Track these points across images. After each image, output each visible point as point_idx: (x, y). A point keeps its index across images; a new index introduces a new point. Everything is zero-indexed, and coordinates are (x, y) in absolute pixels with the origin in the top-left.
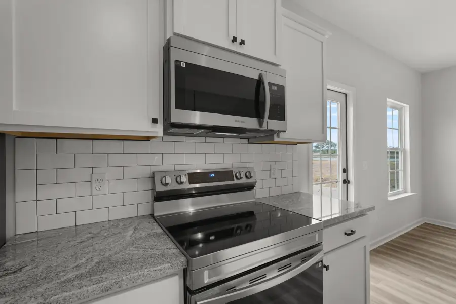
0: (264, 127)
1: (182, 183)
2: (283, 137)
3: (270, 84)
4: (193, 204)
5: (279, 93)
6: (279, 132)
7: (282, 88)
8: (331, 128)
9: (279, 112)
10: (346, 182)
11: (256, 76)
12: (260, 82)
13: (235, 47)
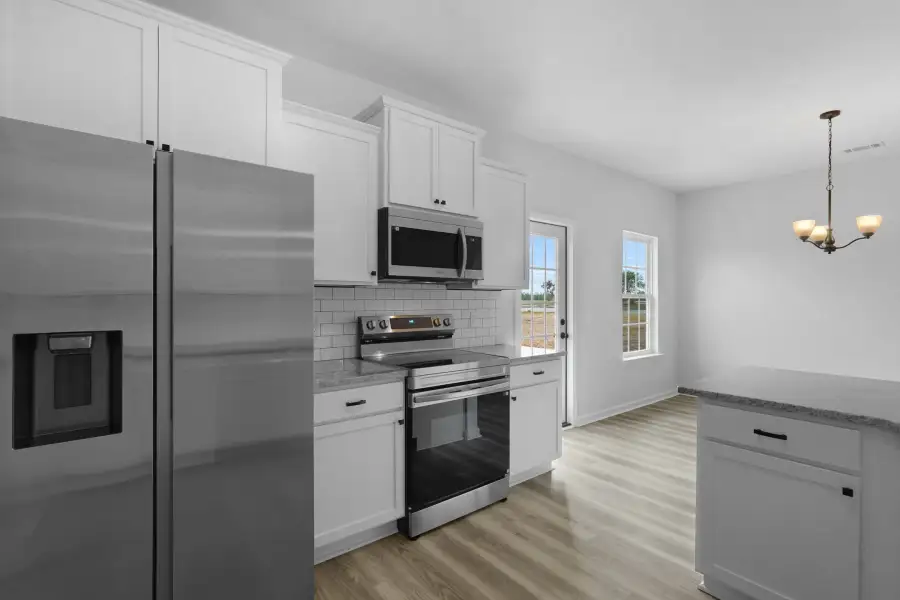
0: (462, 276)
1: (373, 328)
2: (481, 284)
3: (468, 238)
4: (383, 352)
5: (476, 244)
6: (477, 280)
7: (479, 240)
8: (532, 268)
9: (476, 262)
10: (564, 336)
11: (454, 231)
12: (458, 236)
13: (439, 207)
